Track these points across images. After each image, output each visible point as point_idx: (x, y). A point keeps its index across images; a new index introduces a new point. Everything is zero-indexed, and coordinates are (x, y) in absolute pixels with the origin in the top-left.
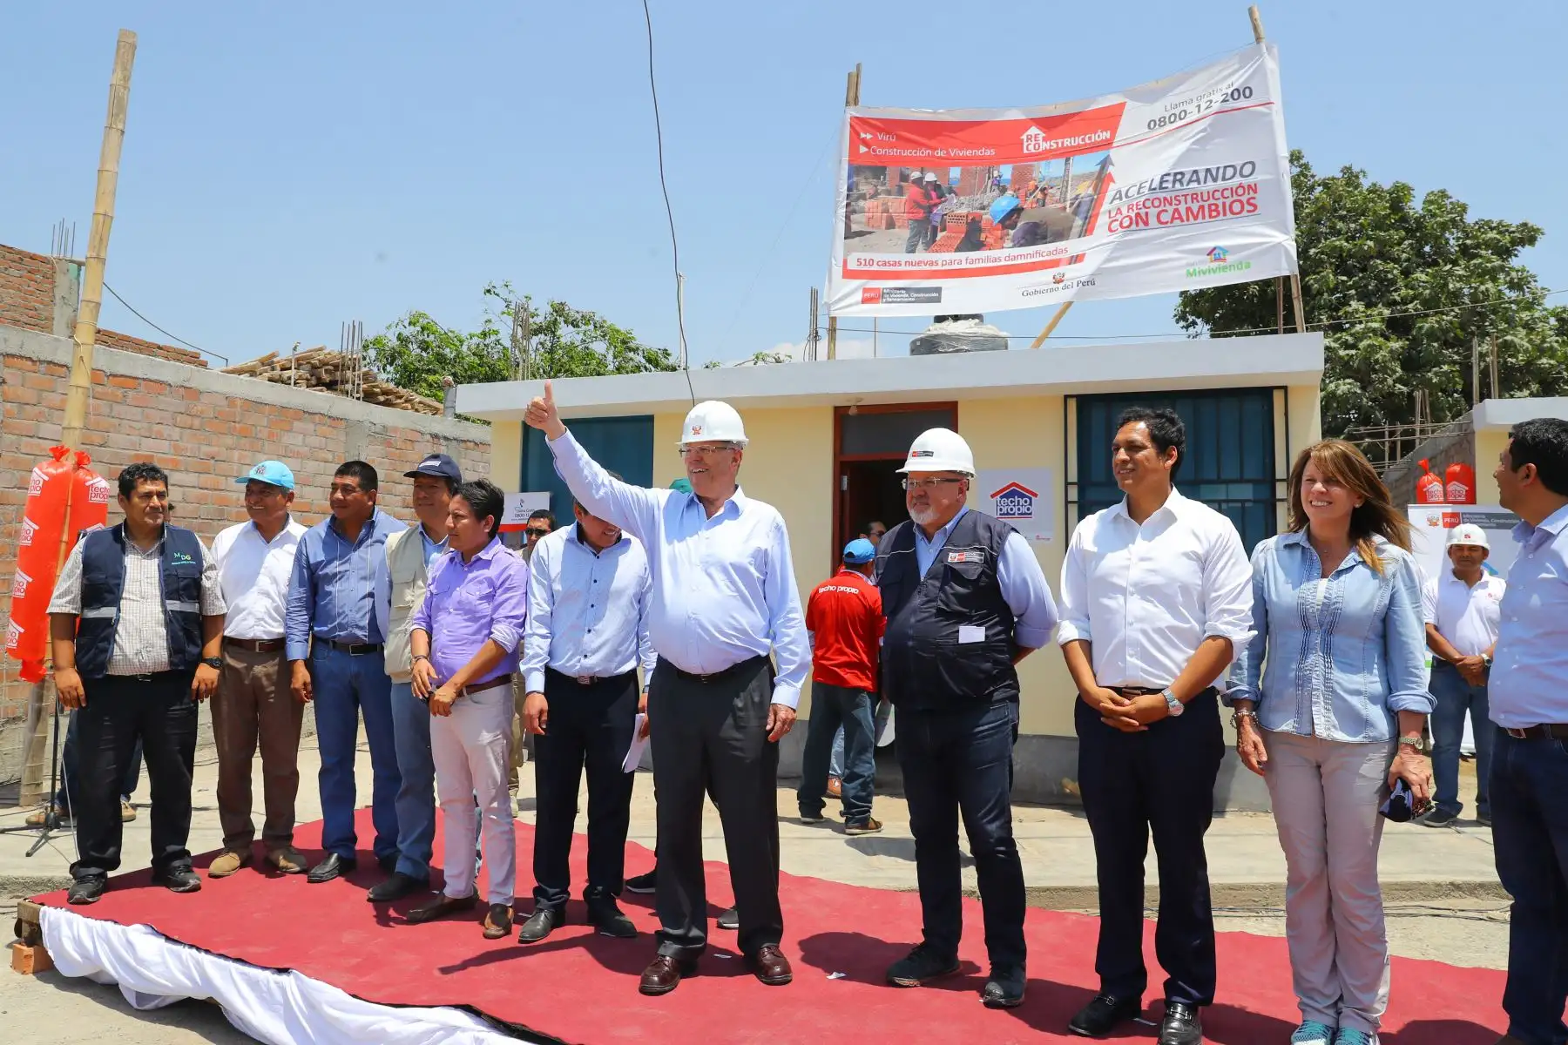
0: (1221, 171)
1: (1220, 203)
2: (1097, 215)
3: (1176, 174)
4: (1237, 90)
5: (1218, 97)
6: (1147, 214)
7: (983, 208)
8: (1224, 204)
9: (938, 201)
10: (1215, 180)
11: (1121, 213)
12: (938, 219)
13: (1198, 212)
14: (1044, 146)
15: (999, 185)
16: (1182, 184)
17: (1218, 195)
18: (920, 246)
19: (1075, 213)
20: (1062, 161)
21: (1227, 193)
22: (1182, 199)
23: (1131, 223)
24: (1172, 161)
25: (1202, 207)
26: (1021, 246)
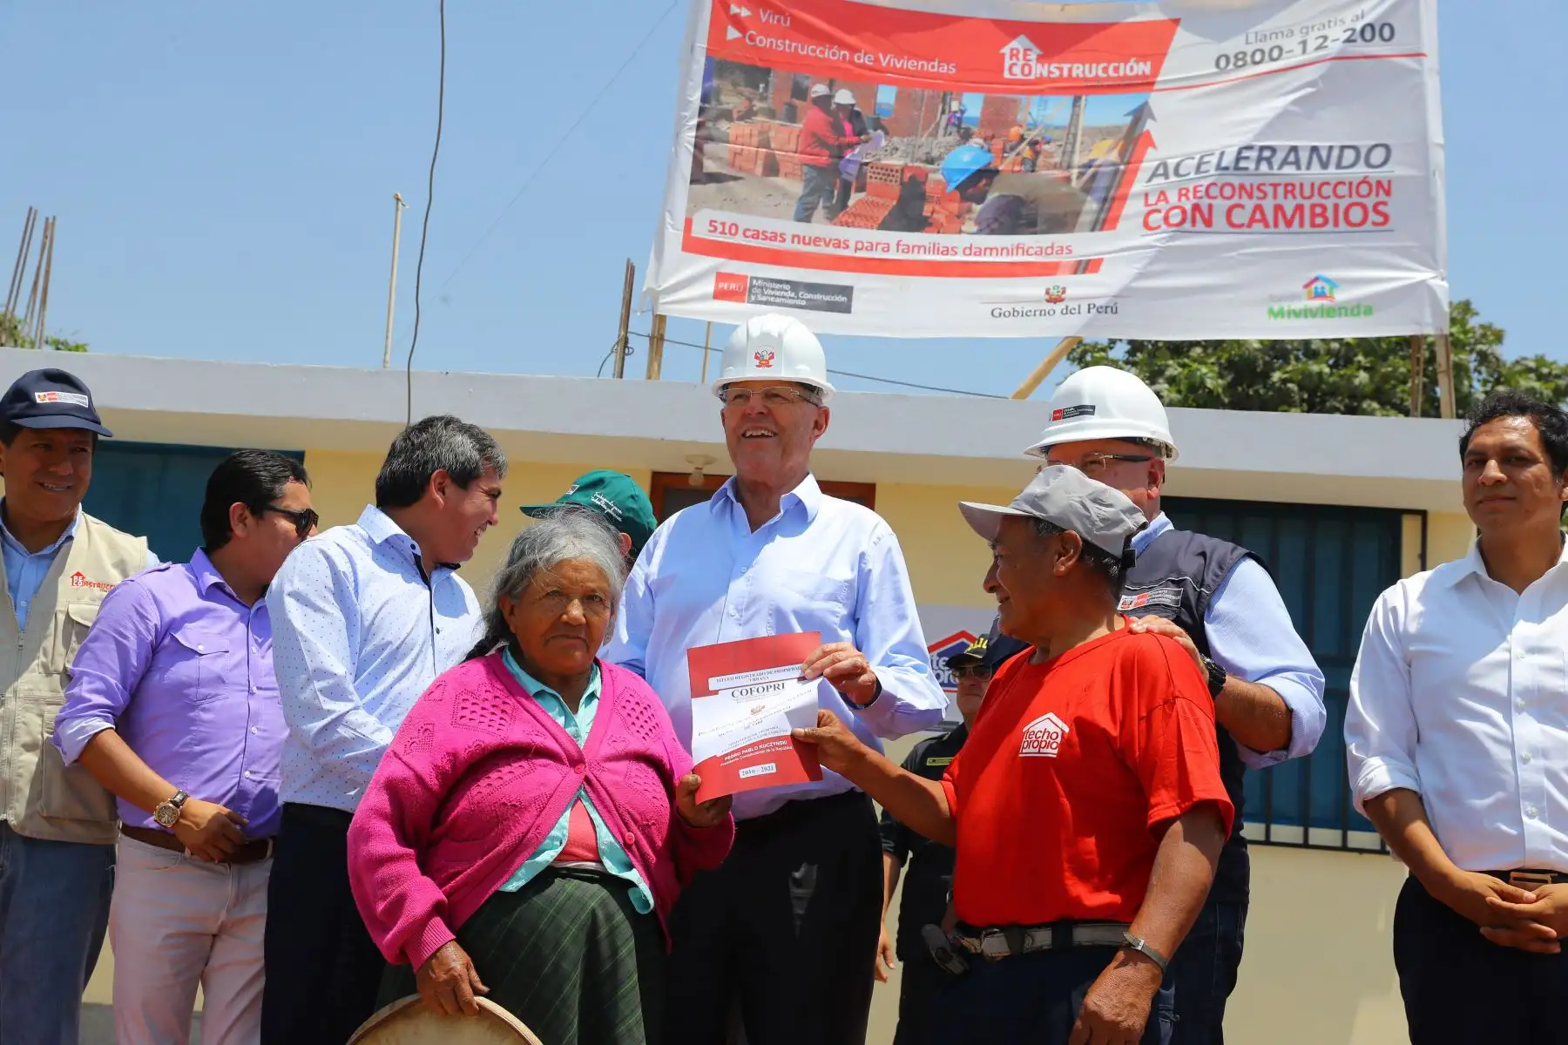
0: (1335, 153)
1: (1329, 204)
2: (1124, 198)
3: (1262, 149)
4: (1371, 26)
5: (1338, 34)
6: (1210, 206)
7: (931, 161)
8: (1336, 207)
9: (855, 139)
10: (1325, 165)
11: (1166, 200)
12: (853, 170)
13: (1293, 216)
14: (1039, 70)
15: (959, 126)
16: (1270, 165)
17: (1327, 190)
18: (820, 213)
19: (1087, 189)
20: (1068, 100)
21: (1342, 190)
22: (1269, 190)
23: (1183, 221)
24: (1258, 126)
25: (1299, 208)
26: (993, 232)
